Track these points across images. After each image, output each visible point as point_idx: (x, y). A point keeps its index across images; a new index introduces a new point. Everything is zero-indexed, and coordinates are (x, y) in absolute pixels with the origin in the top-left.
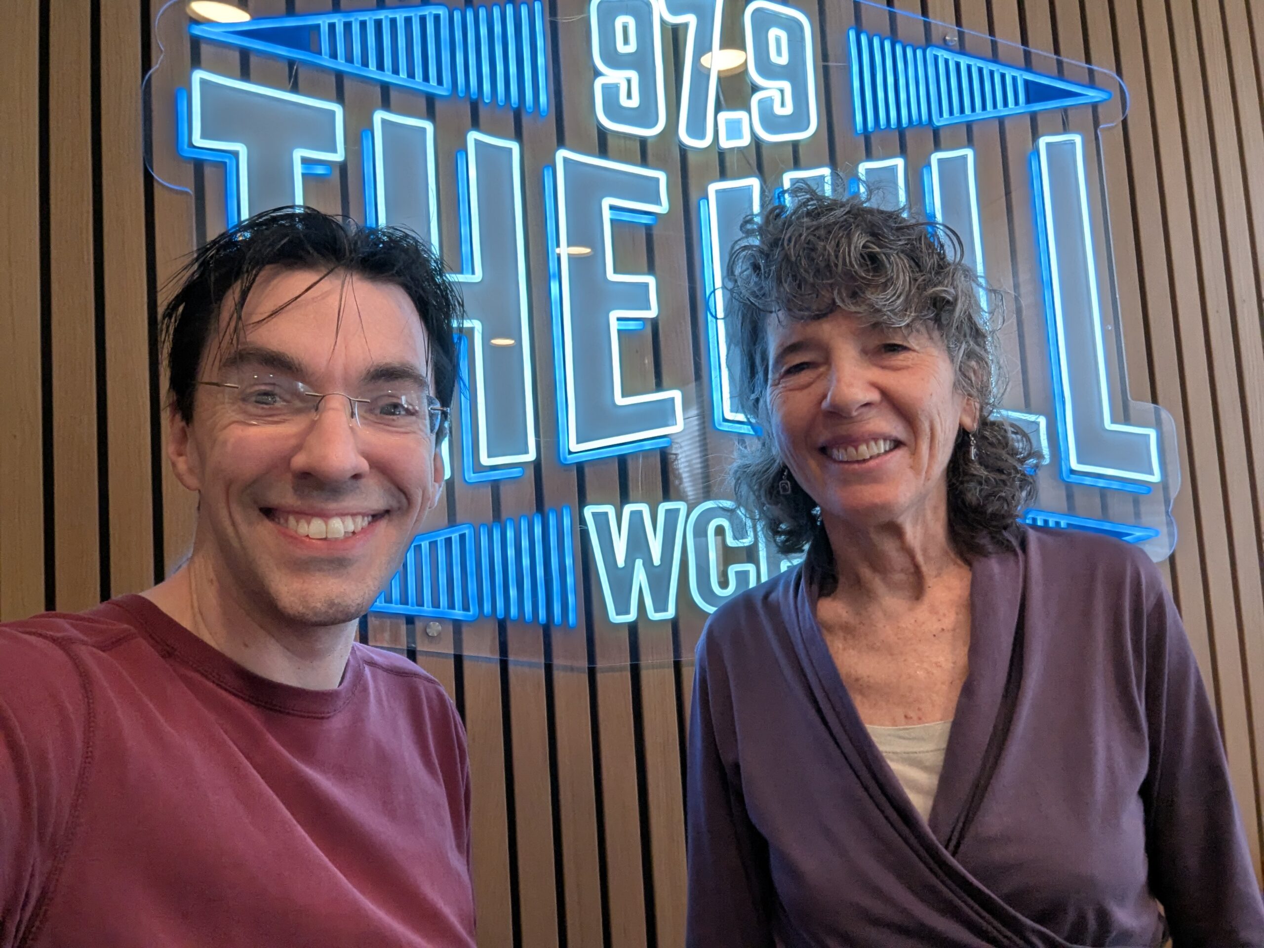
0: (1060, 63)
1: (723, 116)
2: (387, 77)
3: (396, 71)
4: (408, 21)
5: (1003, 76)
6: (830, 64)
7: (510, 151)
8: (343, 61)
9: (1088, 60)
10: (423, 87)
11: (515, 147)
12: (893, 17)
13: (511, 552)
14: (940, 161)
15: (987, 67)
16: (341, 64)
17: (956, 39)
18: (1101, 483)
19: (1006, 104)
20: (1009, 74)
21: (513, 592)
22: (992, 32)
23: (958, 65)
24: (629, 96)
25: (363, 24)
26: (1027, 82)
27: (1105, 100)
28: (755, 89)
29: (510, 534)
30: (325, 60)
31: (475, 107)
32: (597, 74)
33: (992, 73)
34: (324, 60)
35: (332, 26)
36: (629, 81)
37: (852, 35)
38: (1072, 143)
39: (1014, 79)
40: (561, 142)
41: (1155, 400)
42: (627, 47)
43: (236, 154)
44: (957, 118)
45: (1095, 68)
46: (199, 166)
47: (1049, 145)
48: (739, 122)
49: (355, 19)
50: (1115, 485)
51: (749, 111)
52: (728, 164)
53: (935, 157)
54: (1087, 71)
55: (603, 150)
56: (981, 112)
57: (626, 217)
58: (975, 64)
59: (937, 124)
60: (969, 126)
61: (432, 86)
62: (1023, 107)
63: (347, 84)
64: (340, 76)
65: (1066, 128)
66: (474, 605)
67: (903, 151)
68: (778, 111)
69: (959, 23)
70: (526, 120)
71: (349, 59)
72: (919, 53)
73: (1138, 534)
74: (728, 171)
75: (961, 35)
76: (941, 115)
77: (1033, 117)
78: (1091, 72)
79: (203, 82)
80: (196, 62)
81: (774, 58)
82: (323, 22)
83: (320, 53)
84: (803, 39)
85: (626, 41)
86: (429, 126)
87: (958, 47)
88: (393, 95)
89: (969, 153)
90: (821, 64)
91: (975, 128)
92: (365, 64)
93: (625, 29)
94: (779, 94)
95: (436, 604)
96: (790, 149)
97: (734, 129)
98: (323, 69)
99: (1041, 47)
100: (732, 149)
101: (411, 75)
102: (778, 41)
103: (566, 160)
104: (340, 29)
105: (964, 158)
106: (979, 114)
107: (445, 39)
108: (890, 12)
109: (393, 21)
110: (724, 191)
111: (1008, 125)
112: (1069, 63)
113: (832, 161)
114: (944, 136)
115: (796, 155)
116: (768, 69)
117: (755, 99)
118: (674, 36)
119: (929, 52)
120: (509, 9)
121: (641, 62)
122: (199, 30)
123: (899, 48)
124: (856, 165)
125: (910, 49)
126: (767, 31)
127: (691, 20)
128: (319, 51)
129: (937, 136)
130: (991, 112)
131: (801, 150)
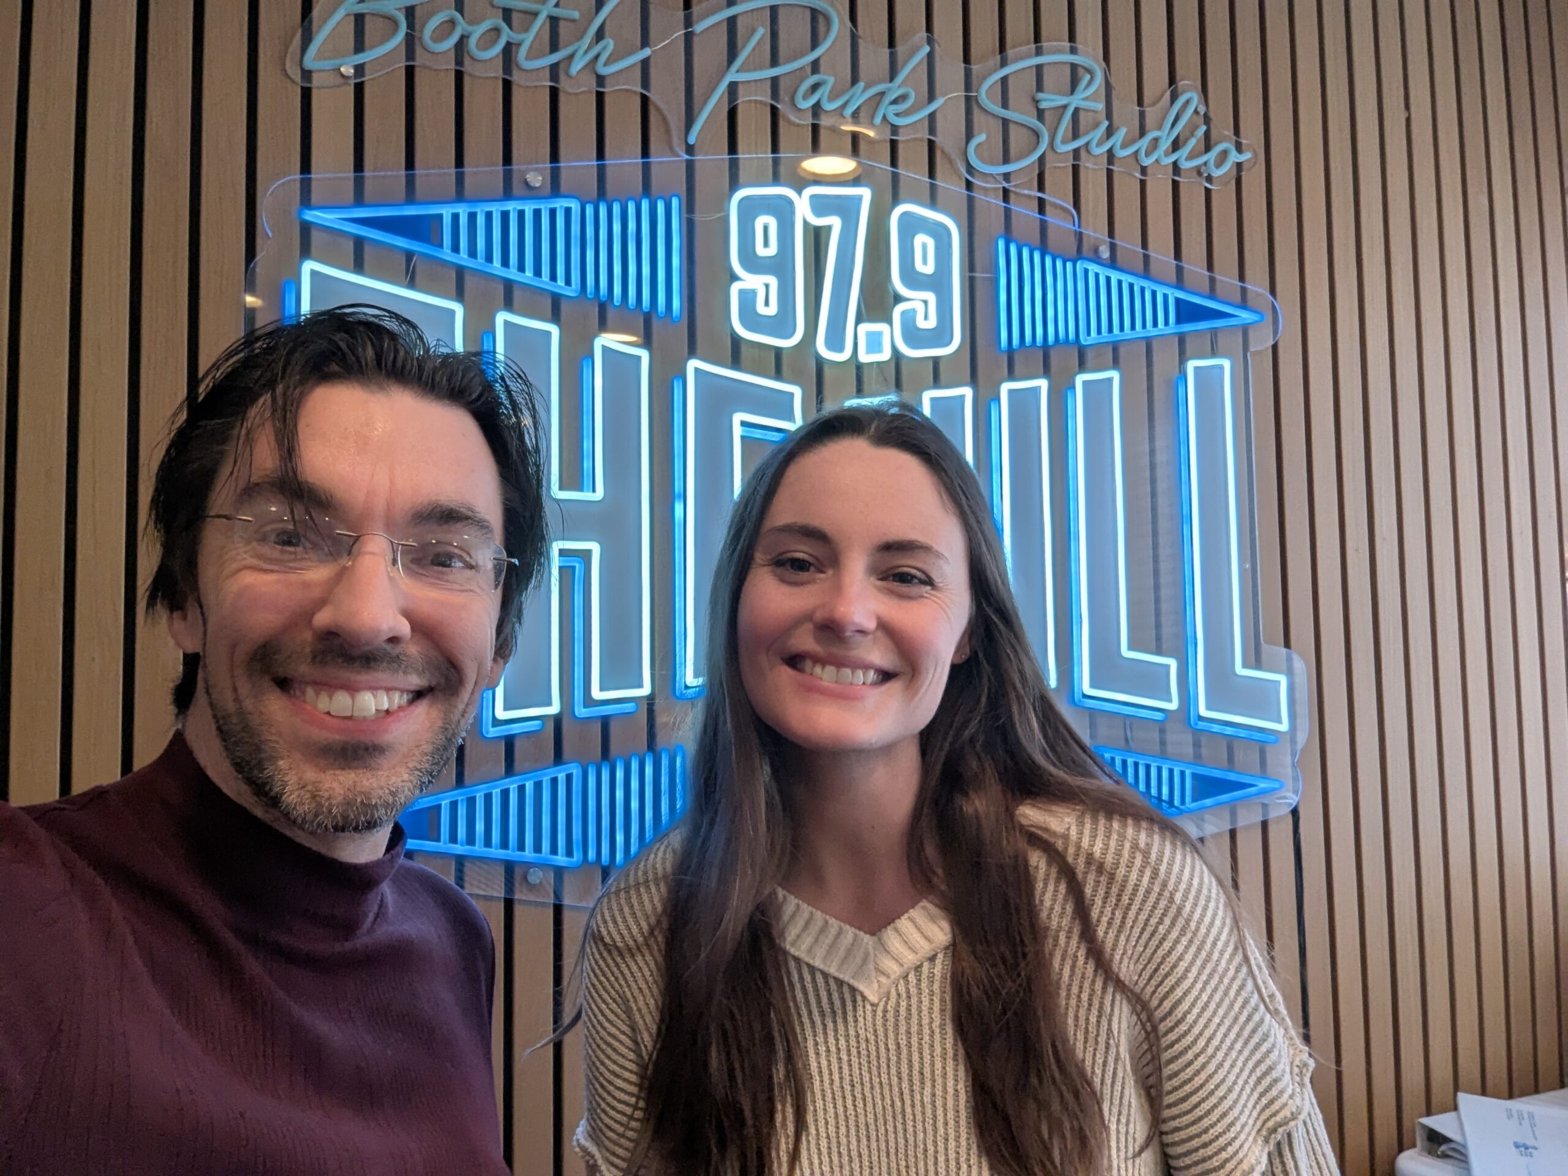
0: (1212, 280)
1: (865, 328)
2: (512, 274)
3: (521, 268)
4: (537, 213)
5: (1154, 293)
6: (977, 275)
7: (639, 358)
8: (466, 256)
9: (1242, 277)
10: (551, 287)
11: (644, 355)
12: (1043, 227)
13: (619, 794)
14: (1086, 383)
15: (1138, 283)
16: (463, 259)
17: (1108, 251)
18: (1229, 731)
19: (1155, 324)
20: (1161, 291)
21: (620, 838)
22: (1144, 245)
23: (1108, 279)
24: (767, 303)
26: (1178, 301)
27: (1257, 322)
28: (898, 299)
29: (620, 775)
30: (446, 254)
31: (603, 308)
32: (734, 278)
33: (1143, 290)
35: (456, 217)
36: (767, 286)
37: (1001, 244)
38: (1221, 368)
39: (1165, 297)
40: (692, 352)
41: (1287, 644)
42: (767, 249)
44: (1105, 337)
45: (1249, 287)
47: (1197, 369)
48: (880, 335)
49: (481, 210)
50: (1242, 733)
51: (891, 323)
52: (865, 379)
53: (1080, 379)
54: (1239, 290)
55: (736, 362)
56: (1129, 332)
57: (758, 434)
58: (1127, 279)
59: (1084, 340)
60: (1115, 347)
61: (560, 287)
62: (1173, 328)
63: (469, 282)
64: (460, 272)
65: (1214, 352)
66: (578, 850)
67: (1046, 372)
68: (921, 323)
69: (1111, 233)
70: (656, 325)
71: (472, 253)
72: (1069, 265)
73: (1263, 785)
74: (866, 387)
75: (1113, 248)
76: (1089, 334)
77: (1182, 338)
78: (1244, 291)
79: (314, 274)
80: (306, 252)
81: (919, 266)
82: (446, 212)
83: (441, 246)
84: (950, 247)
85: (766, 244)
86: (554, 330)
87: (1109, 262)
88: (517, 294)
89: (1115, 375)
90: (968, 274)
91: (1122, 351)
93: (766, 230)
94: (923, 305)
95: (538, 849)
96: (931, 364)
97: (874, 342)
98: (445, 263)
99: (1194, 263)
100: (871, 364)
101: (538, 273)
102: (924, 247)
103: (697, 370)
104: (463, 221)
105: (1110, 380)
106: (1128, 334)
107: (576, 235)
108: (1041, 220)
109: (521, 214)
111: (1155, 345)
112: (1222, 281)
113: (974, 380)
114: (1090, 356)
115: (936, 372)
116: (912, 279)
117: (898, 311)
118: (817, 238)
119: (1080, 265)
120: (645, 205)
121: (780, 266)
122: (310, 216)
123: (1048, 260)
124: (998, 385)
125: (1059, 262)
126: (912, 237)
127: (833, 223)
128: (440, 244)
129: (1083, 356)
130: (1139, 332)
131: (942, 367)
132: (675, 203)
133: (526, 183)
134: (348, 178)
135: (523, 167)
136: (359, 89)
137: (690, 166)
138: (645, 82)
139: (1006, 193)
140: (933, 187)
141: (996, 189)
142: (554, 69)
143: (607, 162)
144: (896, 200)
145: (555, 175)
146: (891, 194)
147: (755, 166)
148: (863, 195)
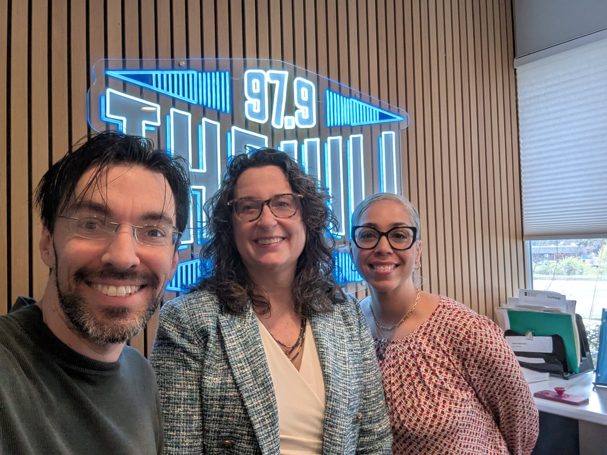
1: (287, 117)
2: (175, 95)
3: (178, 93)
4: (183, 75)
5: (373, 110)
6: (320, 102)
7: (216, 126)
9: (398, 106)
11: (218, 124)
14: (353, 138)
15: (368, 106)
16: (159, 89)
17: (359, 96)
19: (373, 120)
20: (375, 109)
23: (359, 105)
24: (256, 109)
25: (168, 75)
26: (380, 113)
28: (296, 109)
32: (246, 100)
33: (369, 108)
34: (154, 88)
35: (157, 75)
37: (327, 91)
38: (392, 134)
39: (376, 111)
40: (233, 123)
47: (385, 135)
48: (291, 120)
53: (351, 137)
58: (365, 105)
60: (361, 126)
61: (191, 100)
62: (378, 121)
67: (341, 134)
69: (360, 90)
71: (163, 88)
75: (360, 94)
77: (381, 124)
79: (111, 93)
80: (107, 85)
84: (312, 92)
86: (189, 115)
89: (361, 136)
90: (317, 101)
92: (168, 90)
93: (256, 83)
96: (306, 131)
97: (290, 123)
101: (184, 95)
102: (304, 92)
103: (235, 130)
105: (360, 137)
106: (365, 123)
109: (178, 75)
110: (286, 144)
113: (319, 136)
114: (353, 129)
115: (308, 133)
116: (301, 102)
117: (297, 113)
118: (271, 87)
119: (351, 100)
120: (218, 74)
121: (260, 96)
122: (109, 73)
123: (342, 97)
124: (327, 138)
125: (345, 99)
126: (301, 88)
127: (277, 83)
128: (152, 84)
129: (352, 129)
130: (368, 122)
131: (310, 132)
132: (227, 73)
133: (179, 65)
135: (178, 59)
136: (123, 29)
139: (328, 75)
143: (205, 59)
145: (188, 62)
146: (294, 74)
147: (251, 62)
148: (286, 74)
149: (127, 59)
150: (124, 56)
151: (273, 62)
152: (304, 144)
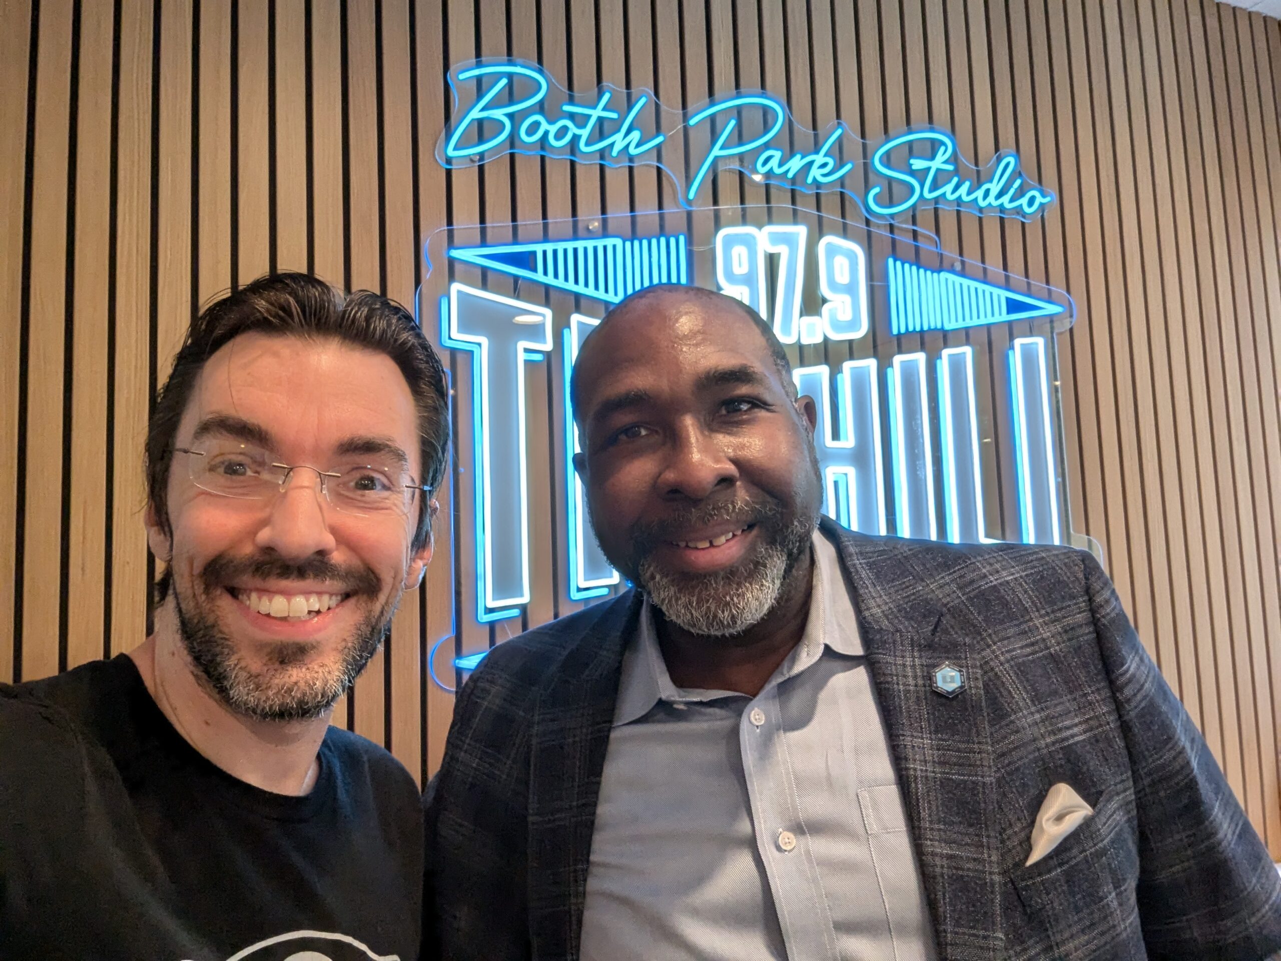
0: (1029, 284)
1: (806, 320)
2: (580, 289)
3: (586, 285)
4: (595, 249)
5: (991, 294)
6: (875, 283)
8: (552, 278)
9: (1048, 283)
10: (604, 297)
12: (917, 249)
14: (950, 356)
15: (981, 287)
16: (550, 280)
17: (961, 268)
19: (993, 315)
20: (996, 291)
22: (983, 262)
23: (961, 285)
25: (565, 251)
26: (1008, 300)
27: (1059, 312)
28: (824, 301)
30: (539, 276)
32: (720, 288)
33: (984, 292)
35: (545, 253)
36: (741, 294)
37: (891, 261)
38: (1037, 344)
39: (999, 296)
41: (1088, 533)
42: (741, 269)
43: (480, 345)
44: (961, 324)
45: (1053, 288)
46: (453, 352)
47: (1022, 345)
48: (814, 325)
49: (560, 246)
51: (821, 317)
52: (805, 355)
53: (946, 353)
54: (1046, 291)
56: (976, 320)
58: (974, 284)
59: (947, 327)
60: (967, 330)
61: (610, 297)
62: (1005, 317)
63: (552, 294)
64: (547, 288)
65: (1031, 334)
67: (922, 347)
68: (842, 317)
69: (961, 254)
71: (556, 276)
72: (935, 275)
74: (806, 360)
75: (963, 263)
76: (950, 322)
77: (1010, 324)
78: (1049, 291)
79: (459, 292)
80: (452, 277)
81: (839, 278)
82: (539, 248)
83: (536, 271)
84: (857, 264)
85: (740, 266)
87: (961, 273)
88: (583, 302)
89: (967, 351)
90: (869, 283)
91: (971, 332)
92: (566, 279)
93: (739, 255)
94: (842, 305)
96: (847, 344)
97: (811, 332)
98: (537, 282)
99: (1016, 274)
100: (810, 345)
101: (597, 287)
102: (841, 265)
104: (550, 254)
105: (964, 353)
106: (975, 322)
107: (620, 262)
108: (915, 245)
109: (586, 249)
110: (805, 375)
111: (993, 331)
112: (1034, 285)
113: (875, 355)
114: (950, 336)
115: (852, 350)
116: (834, 286)
117: (825, 309)
118: (772, 261)
119: (944, 275)
120: (663, 240)
121: (749, 280)
122: (455, 253)
123: (922, 271)
124: (892, 356)
125: (929, 273)
126: (834, 258)
127: (783, 250)
128: (534, 270)
129: (946, 338)
130: (983, 321)
131: (855, 346)
132: (682, 239)
133: (588, 229)
134: (477, 228)
135: (584, 218)
136: (481, 169)
137: (689, 215)
138: (659, 159)
139: (892, 228)
140: (845, 226)
141: (885, 225)
142: (602, 154)
143: (636, 214)
144: (821, 234)
145: (604, 222)
146: (819, 229)
147: (730, 213)
148: (801, 231)
149: (488, 224)
150: (482, 220)
151: (774, 210)
152: (842, 372)
